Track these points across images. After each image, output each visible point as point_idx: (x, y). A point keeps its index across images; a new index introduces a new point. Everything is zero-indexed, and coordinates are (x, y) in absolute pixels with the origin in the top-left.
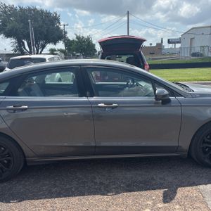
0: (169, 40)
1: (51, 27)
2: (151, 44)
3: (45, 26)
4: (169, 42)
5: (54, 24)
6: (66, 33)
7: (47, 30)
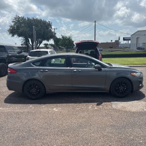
0: (124, 38)
1: (46, 30)
2: (112, 41)
3: (42, 29)
4: (124, 39)
5: (48, 28)
6: (55, 34)
7: (44, 33)
